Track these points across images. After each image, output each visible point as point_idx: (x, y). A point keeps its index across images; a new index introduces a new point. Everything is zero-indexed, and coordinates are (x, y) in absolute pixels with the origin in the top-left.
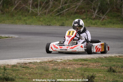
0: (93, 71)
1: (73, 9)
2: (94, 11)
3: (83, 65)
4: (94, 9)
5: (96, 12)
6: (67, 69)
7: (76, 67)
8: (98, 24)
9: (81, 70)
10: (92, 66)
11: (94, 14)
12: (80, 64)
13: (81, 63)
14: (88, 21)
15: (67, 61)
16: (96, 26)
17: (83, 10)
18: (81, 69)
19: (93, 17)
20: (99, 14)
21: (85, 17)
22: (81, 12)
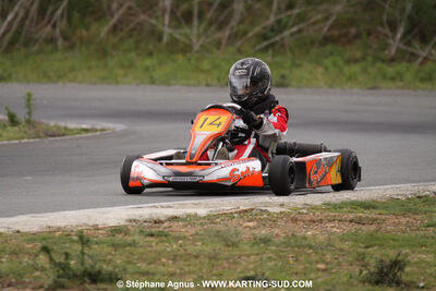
0: (396, 244)
1: (317, 27)
2: (390, 34)
3: (359, 222)
4: (393, 26)
5: (399, 36)
6: (305, 238)
7: (334, 229)
8: (408, 76)
9: (356, 241)
10: (392, 225)
11: (390, 41)
12: (351, 221)
13: (351, 216)
14: (371, 70)
15: (305, 211)
16: (400, 84)
17: (353, 30)
18: (355, 238)
19: (387, 52)
20: (409, 44)
21: (359, 54)
22: (345, 35)
